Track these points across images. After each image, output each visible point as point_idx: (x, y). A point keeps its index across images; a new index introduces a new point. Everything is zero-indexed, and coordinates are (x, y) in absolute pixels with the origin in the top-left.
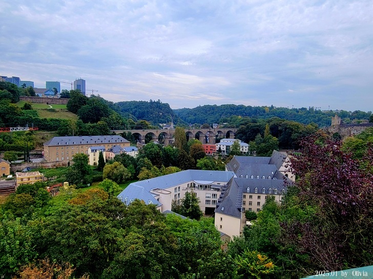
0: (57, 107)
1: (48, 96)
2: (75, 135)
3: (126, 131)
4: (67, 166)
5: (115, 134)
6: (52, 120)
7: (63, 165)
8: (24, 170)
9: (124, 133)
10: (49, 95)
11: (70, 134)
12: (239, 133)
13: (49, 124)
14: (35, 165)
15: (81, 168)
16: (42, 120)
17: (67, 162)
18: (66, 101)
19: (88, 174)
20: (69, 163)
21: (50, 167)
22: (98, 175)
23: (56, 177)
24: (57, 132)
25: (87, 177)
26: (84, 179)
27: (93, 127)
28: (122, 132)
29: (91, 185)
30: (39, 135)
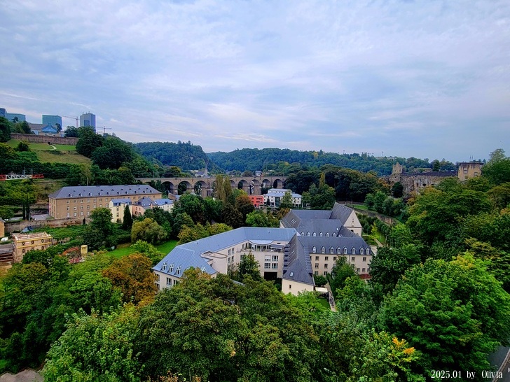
0: (63, 149)
1: (48, 134)
2: (90, 185)
3: (155, 180)
4: (82, 224)
5: (141, 183)
6: (57, 165)
7: (77, 223)
8: (24, 231)
9: (153, 181)
10: (48, 132)
11: (83, 183)
12: (288, 182)
13: (54, 170)
14: (38, 224)
15: (103, 226)
16: (44, 164)
17: (82, 219)
18: (74, 141)
19: (112, 234)
20: (84, 221)
21: (60, 226)
22: (123, 235)
23: (69, 239)
24: (65, 180)
25: (110, 238)
26: (107, 241)
27: (113, 174)
28: (149, 180)
29: (116, 248)
30: (42, 184)
